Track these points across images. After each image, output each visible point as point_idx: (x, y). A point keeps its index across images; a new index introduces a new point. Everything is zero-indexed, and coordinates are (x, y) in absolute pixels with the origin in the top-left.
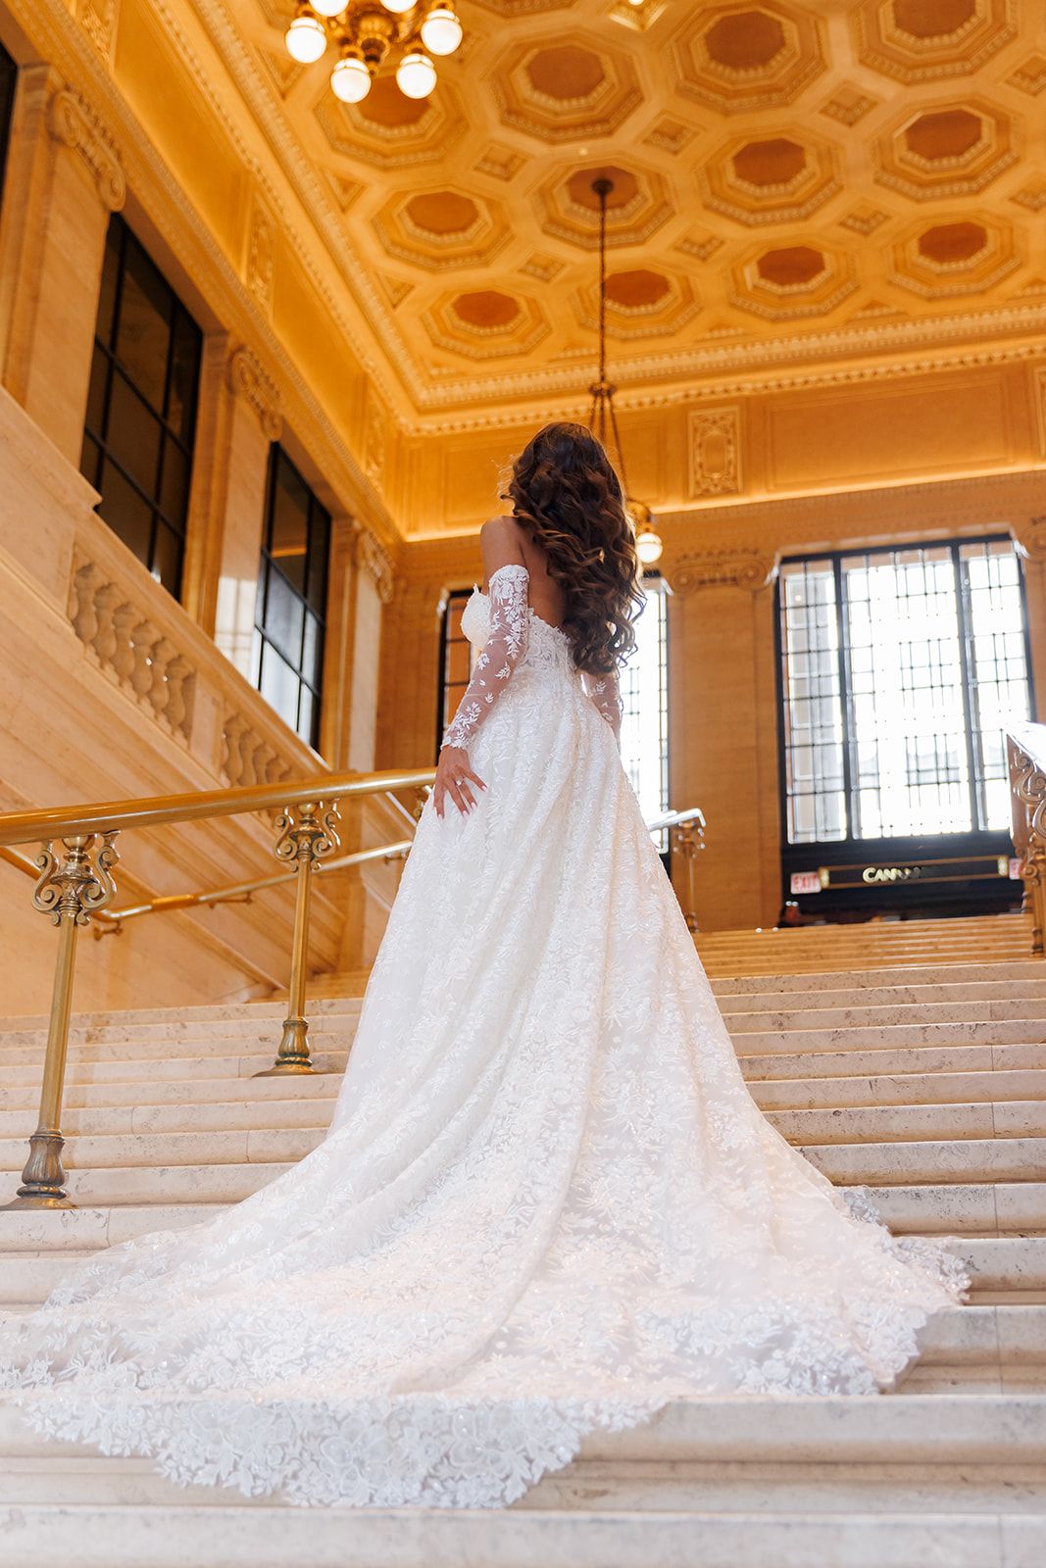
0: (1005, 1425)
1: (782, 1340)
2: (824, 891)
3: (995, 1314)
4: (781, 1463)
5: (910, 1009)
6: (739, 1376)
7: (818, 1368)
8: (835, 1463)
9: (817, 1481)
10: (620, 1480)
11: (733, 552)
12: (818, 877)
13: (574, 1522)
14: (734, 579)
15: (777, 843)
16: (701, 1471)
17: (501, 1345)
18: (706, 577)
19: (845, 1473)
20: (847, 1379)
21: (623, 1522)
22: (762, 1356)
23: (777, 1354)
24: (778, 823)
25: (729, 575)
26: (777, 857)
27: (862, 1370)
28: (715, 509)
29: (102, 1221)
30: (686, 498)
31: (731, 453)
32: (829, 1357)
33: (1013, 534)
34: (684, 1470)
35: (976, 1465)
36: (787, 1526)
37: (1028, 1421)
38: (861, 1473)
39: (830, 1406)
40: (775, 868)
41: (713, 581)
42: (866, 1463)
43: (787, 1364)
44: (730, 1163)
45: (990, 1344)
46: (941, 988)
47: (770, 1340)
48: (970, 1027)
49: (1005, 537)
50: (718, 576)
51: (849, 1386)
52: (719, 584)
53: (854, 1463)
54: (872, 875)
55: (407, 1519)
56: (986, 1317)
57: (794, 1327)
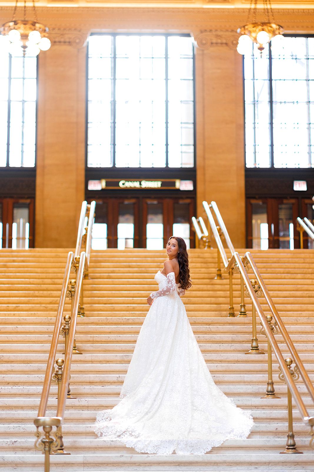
0: (265, 443)
1: (232, 431)
2: (103, 190)
3: (260, 426)
4: (236, 447)
5: (213, 336)
6: (227, 436)
7: (238, 435)
8: (243, 447)
9: (240, 450)
10: (214, 450)
11: (70, 29)
12: (101, 183)
13: (221, 456)
14: (69, 42)
15: (83, 167)
16: (225, 448)
17: (191, 431)
18: (57, 40)
19: (244, 449)
20: (242, 436)
21: (227, 455)
22: (230, 433)
23: (232, 433)
24: (84, 158)
25: (67, 40)
26: (83, 173)
27: (244, 435)
28: (63, 8)
29: (87, 402)
32: (239, 433)
33: (192, 34)
34: (223, 449)
35: (261, 447)
36: (246, 455)
37: (268, 442)
38: (247, 449)
39: (243, 440)
40: (82, 178)
41: (60, 42)
42: (247, 447)
43: (233, 435)
44: (215, 398)
45: (259, 430)
46: (217, 327)
47: (231, 431)
48: (230, 346)
49: (188, 35)
50: (62, 40)
51: (243, 437)
52: (62, 44)
53: (245, 447)
54: (123, 184)
55: (200, 456)
56: (258, 426)
57: (234, 429)
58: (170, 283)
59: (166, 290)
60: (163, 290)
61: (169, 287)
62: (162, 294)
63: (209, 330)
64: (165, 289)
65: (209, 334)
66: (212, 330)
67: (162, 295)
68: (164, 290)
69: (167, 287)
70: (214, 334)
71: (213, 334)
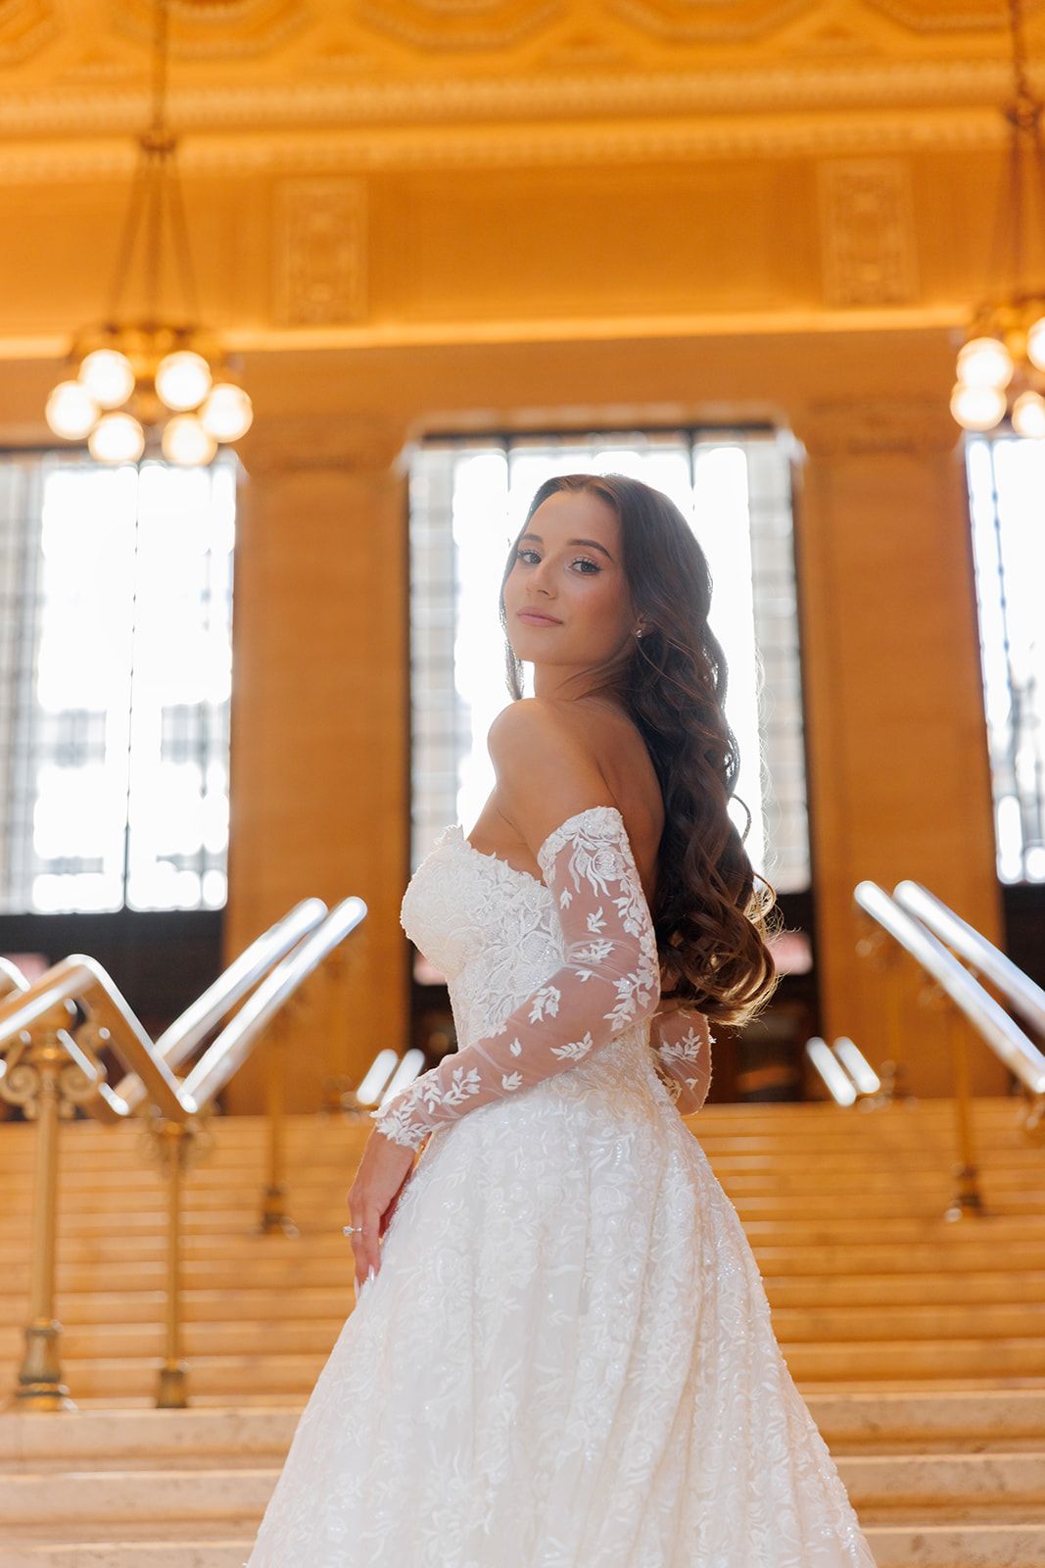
18: (300, 457)
25: (336, 456)
30: (273, 321)
31: (348, 258)
33: (780, 422)
41: (309, 464)
49: (767, 426)
50: (318, 457)
52: (318, 469)
58: (594, 923)
59: (553, 1009)
60: (519, 1025)
61: (586, 974)
62: (512, 1066)
63: (990, 1483)
64: (547, 1004)
65: (986, 1521)
66: (1014, 1484)
67: (511, 1082)
68: (536, 1015)
69: (564, 980)
70: (1024, 1520)
71: (1017, 1513)
